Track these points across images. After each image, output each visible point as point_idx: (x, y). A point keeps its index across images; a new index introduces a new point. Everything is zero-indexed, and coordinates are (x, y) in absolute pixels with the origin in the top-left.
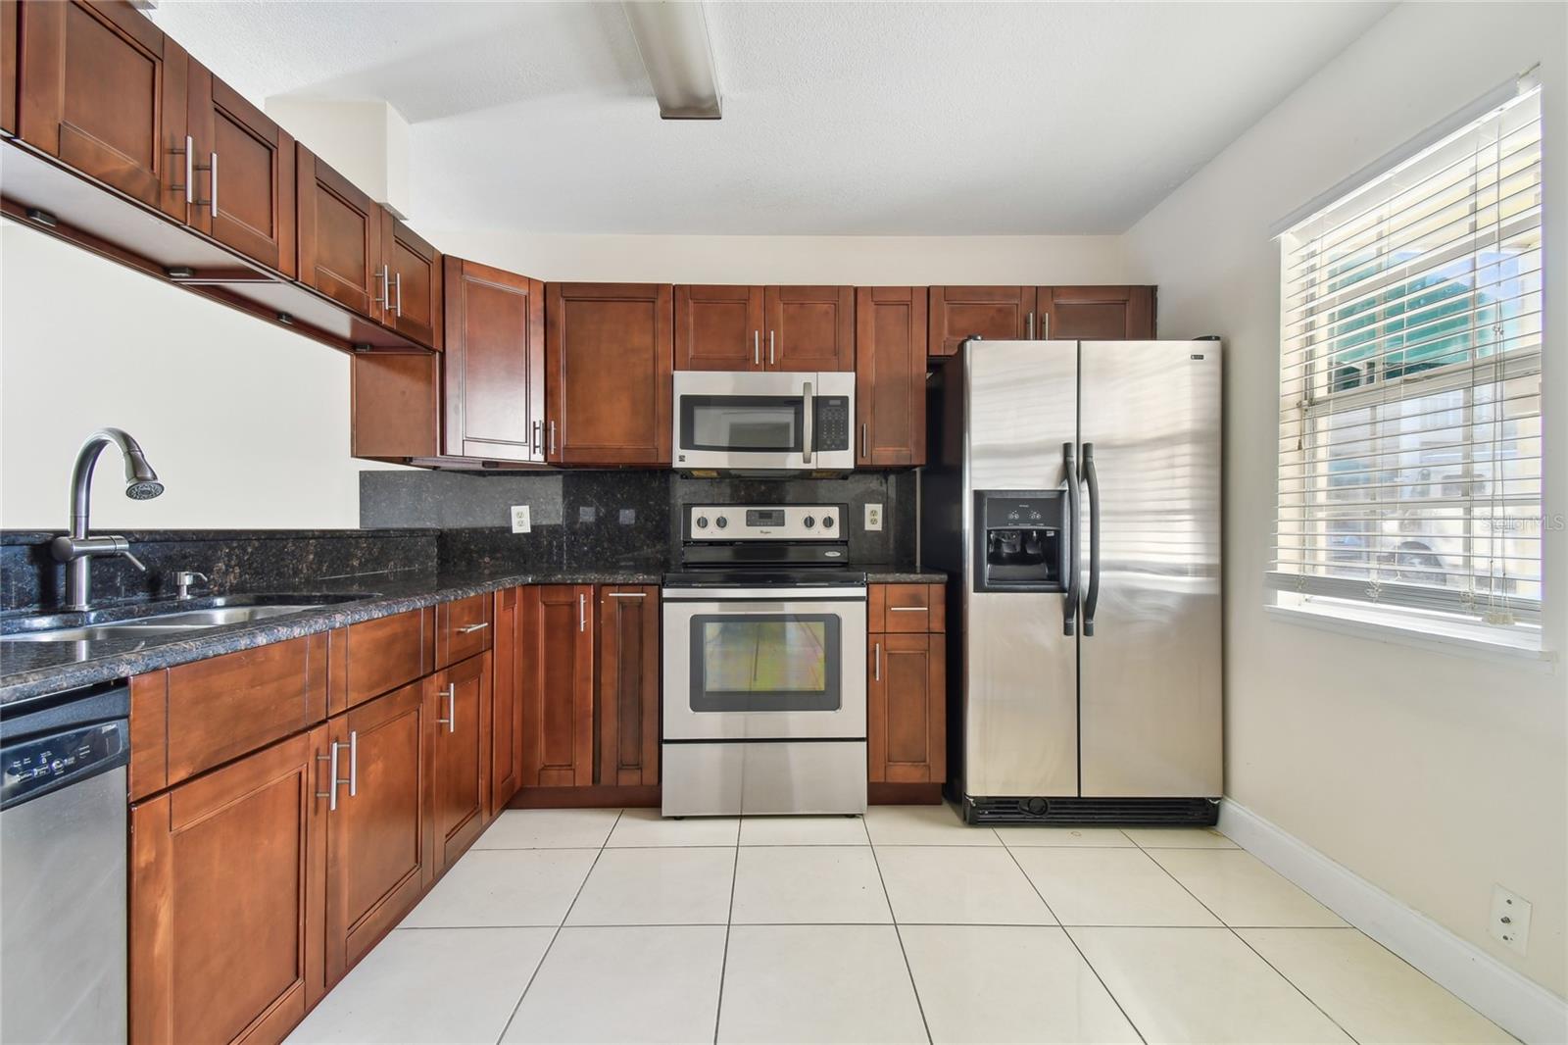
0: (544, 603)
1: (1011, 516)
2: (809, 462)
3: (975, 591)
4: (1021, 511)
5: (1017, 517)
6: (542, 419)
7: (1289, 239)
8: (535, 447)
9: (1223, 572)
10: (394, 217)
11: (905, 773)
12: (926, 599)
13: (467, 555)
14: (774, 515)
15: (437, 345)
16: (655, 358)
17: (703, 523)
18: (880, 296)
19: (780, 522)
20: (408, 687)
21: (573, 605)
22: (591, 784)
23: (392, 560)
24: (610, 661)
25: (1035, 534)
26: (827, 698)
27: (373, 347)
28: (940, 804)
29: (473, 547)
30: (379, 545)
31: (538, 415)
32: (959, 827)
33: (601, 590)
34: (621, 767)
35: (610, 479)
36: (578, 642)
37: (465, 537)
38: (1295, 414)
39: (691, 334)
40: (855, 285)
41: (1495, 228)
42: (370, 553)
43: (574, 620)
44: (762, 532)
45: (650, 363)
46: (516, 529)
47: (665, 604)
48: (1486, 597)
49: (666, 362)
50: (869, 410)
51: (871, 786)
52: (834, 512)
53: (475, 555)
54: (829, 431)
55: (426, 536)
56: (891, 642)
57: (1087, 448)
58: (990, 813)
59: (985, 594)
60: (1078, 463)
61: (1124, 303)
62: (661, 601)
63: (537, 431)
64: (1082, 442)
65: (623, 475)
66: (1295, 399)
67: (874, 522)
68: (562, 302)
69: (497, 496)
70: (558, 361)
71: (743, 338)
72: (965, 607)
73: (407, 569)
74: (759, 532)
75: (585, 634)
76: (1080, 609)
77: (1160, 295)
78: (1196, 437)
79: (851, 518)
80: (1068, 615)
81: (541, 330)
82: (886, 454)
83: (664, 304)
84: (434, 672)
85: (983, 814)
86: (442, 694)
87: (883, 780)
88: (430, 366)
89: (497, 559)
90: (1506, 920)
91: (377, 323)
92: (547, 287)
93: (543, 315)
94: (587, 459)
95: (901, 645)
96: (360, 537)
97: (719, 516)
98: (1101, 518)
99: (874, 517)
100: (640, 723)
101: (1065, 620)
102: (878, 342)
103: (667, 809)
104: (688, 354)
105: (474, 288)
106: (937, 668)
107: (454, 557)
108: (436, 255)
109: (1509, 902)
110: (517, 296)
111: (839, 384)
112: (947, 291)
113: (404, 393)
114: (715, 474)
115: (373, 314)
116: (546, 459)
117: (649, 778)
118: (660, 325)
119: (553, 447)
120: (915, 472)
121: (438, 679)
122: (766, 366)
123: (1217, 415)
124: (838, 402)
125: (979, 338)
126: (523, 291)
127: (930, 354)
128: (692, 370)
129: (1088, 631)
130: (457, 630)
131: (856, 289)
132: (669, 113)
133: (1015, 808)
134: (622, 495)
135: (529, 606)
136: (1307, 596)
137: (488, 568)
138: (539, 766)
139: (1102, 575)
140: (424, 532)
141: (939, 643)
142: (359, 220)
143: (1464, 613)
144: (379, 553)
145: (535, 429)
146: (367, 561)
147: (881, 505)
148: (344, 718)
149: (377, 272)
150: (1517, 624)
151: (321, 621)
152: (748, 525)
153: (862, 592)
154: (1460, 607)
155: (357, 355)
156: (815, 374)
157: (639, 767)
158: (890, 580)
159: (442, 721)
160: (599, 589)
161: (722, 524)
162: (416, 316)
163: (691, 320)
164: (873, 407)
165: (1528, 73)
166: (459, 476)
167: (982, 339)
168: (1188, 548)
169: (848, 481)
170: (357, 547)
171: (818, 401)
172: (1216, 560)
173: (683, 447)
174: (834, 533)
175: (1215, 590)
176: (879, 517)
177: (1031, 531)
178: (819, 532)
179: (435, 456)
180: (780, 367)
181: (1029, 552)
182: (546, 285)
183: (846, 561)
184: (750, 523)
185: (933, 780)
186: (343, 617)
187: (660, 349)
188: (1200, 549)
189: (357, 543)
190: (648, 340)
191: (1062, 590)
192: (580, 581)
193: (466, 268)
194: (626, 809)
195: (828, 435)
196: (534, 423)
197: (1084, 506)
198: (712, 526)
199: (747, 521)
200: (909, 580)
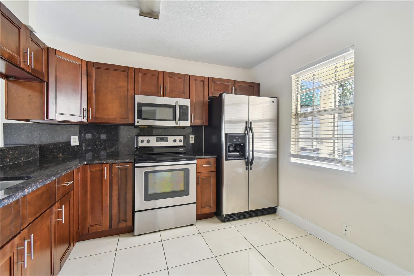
0: (91, 171)
1: (234, 140)
2: (177, 124)
3: (225, 160)
4: (236, 139)
5: (235, 140)
6: (86, 107)
7: (293, 76)
8: (84, 117)
9: (277, 152)
10: (31, 31)
11: (206, 210)
12: (211, 162)
13: (52, 154)
14: (164, 139)
15: (46, 79)
16: (128, 90)
17: (142, 141)
18: (196, 78)
19: (166, 141)
20: (48, 210)
21: (102, 171)
22: (108, 229)
23: (22, 157)
24: (115, 188)
25: (239, 145)
26: (185, 192)
27: (16, 78)
28: (214, 217)
29: (54, 151)
30: (17, 152)
31: (85, 106)
32: (221, 223)
33: (112, 165)
34: (119, 221)
35: (109, 127)
36: (104, 183)
37: (51, 147)
38: (294, 117)
39: (140, 84)
40: (189, 74)
41: (343, 79)
42: (13, 155)
43: (102, 175)
44: (161, 144)
45: (126, 92)
46: (73, 144)
47: (135, 168)
48: (341, 160)
49: (131, 92)
50: (193, 110)
51: (197, 215)
52: (182, 138)
53: (56, 154)
54: (183, 116)
55: (35, 147)
56: (202, 175)
57: (251, 123)
58: (228, 218)
59: (228, 161)
60: (249, 127)
61: (253, 86)
62: (134, 167)
63: (85, 112)
64: (249, 122)
65: (114, 126)
66: (294, 113)
67: (192, 140)
68: (94, 69)
69: (65, 133)
70: (92, 88)
71: (157, 87)
72: (222, 164)
73: (28, 160)
74: (160, 144)
75: (106, 180)
76: (249, 163)
77: (260, 85)
78: (271, 120)
79: (186, 139)
80: (246, 165)
81: (86, 77)
82: (198, 122)
83: (131, 73)
84: (56, 202)
85: (227, 219)
86: (59, 210)
87: (200, 213)
88: (42, 87)
89: (65, 154)
90: (346, 230)
91: (23, 70)
92: (87, 63)
93: (86, 72)
94: (104, 121)
95: (205, 175)
96: (10, 150)
97: (148, 139)
98: (255, 139)
99: (192, 139)
100: (126, 207)
101: (246, 166)
102: (195, 91)
103: (136, 232)
104: (139, 90)
105: (60, 60)
106: (214, 181)
107: (46, 155)
108: (45, 46)
109: (346, 226)
110: (76, 65)
111: (186, 102)
112: (213, 79)
113: (30, 96)
114: (146, 127)
115: (22, 66)
116: (88, 121)
117: (130, 224)
118: (130, 80)
119: (91, 117)
120: (203, 127)
121: (57, 204)
122: (164, 95)
123: (277, 115)
124: (185, 107)
125: (226, 93)
126: (79, 63)
127: (209, 95)
128: (140, 95)
129: (251, 169)
130: (63, 185)
131: (190, 76)
132: (142, 14)
133: (234, 216)
134: (114, 132)
135: (85, 172)
136: (297, 159)
137: (61, 158)
138: (88, 226)
139: (255, 153)
140: (34, 146)
141: (214, 174)
142: (17, 30)
143: (336, 163)
144: (17, 155)
145: (83, 110)
146: (12, 159)
147: (194, 136)
148: (27, 229)
149: (24, 51)
150: (347, 166)
151: (20, 194)
152: (156, 142)
153: (195, 161)
154: (334, 162)
155: (8, 80)
156: (179, 99)
157: (126, 221)
158: (202, 158)
159: (59, 220)
160: (111, 165)
161: (149, 142)
162: (39, 68)
163: (140, 79)
164: (194, 109)
165: (351, 47)
166: (49, 126)
167: (227, 93)
168: (268, 147)
169: (185, 129)
170: (8, 153)
171: (180, 107)
172: (276, 150)
173: (138, 118)
174: (182, 144)
175: (276, 157)
176: (193, 139)
177: (238, 144)
178: (178, 144)
179: (44, 119)
180: (168, 96)
181: (238, 149)
182: (87, 62)
183: (185, 152)
184: (157, 141)
185: (213, 212)
186: (28, 190)
187: (130, 87)
188: (273, 147)
189: (8, 152)
190: (125, 84)
191: (245, 159)
192: (105, 163)
193: (57, 52)
194: (120, 235)
195: (183, 117)
196: (83, 109)
197: (251, 136)
198: (145, 142)
199: (156, 141)
200: (207, 158)
